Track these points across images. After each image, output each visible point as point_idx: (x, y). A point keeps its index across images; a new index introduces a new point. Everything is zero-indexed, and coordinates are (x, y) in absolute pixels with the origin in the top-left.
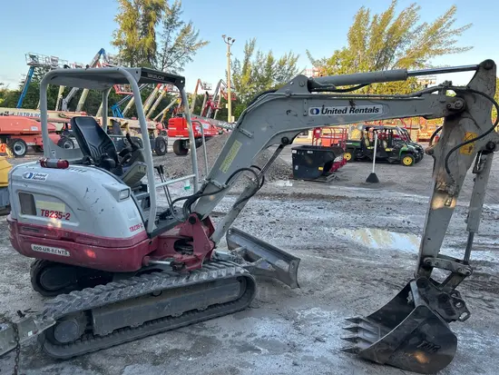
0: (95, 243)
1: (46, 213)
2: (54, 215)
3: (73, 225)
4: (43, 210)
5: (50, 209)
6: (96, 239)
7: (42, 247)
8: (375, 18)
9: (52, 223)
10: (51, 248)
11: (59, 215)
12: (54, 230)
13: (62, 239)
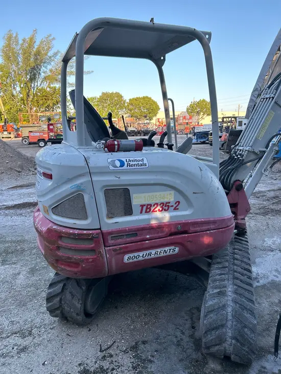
0: (212, 226)
1: (147, 208)
2: (159, 208)
3: (185, 214)
4: (142, 206)
5: (152, 202)
6: (214, 222)
7: (141, 254)
8: (24, 40)
9: (157, 219)
10: (153, 252)
11: (165, 207)
12: (160, 227)
13: (171, 235)
